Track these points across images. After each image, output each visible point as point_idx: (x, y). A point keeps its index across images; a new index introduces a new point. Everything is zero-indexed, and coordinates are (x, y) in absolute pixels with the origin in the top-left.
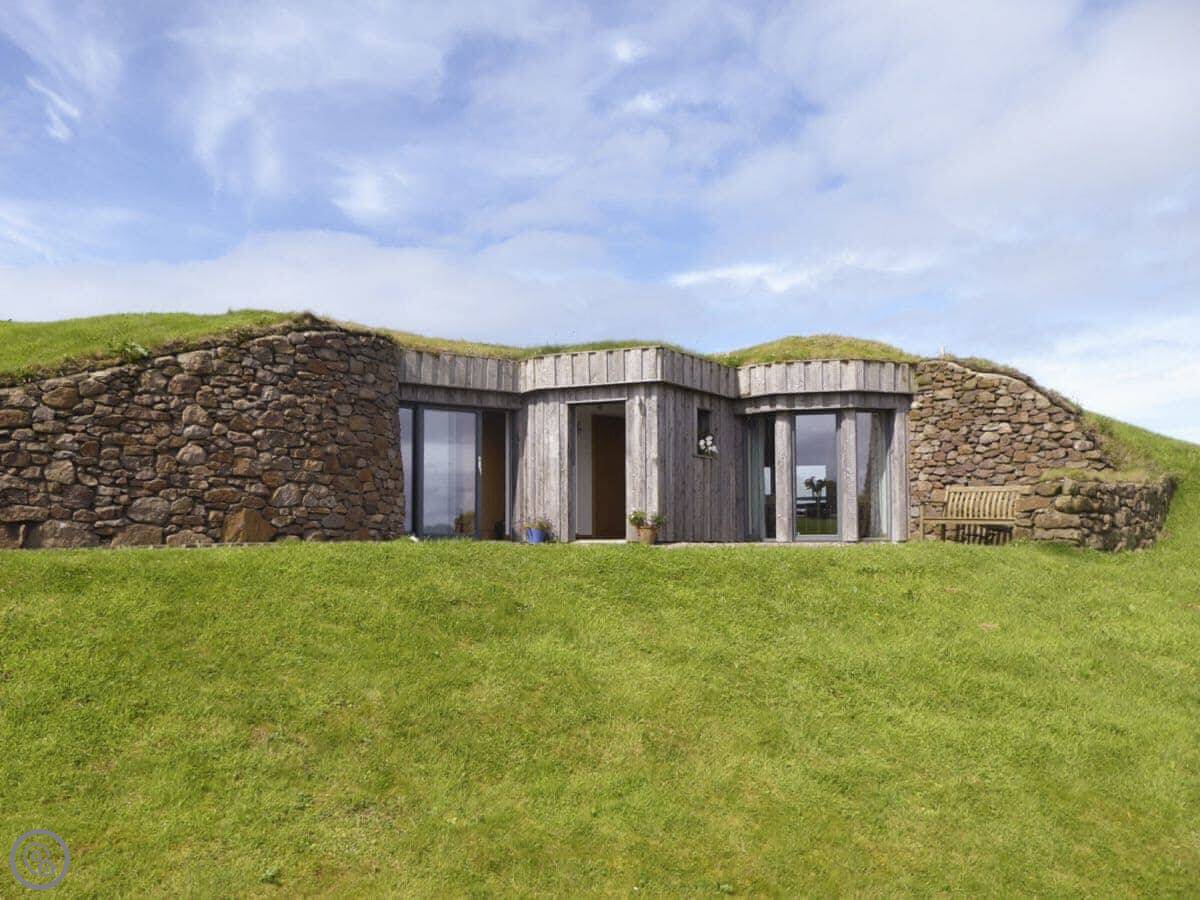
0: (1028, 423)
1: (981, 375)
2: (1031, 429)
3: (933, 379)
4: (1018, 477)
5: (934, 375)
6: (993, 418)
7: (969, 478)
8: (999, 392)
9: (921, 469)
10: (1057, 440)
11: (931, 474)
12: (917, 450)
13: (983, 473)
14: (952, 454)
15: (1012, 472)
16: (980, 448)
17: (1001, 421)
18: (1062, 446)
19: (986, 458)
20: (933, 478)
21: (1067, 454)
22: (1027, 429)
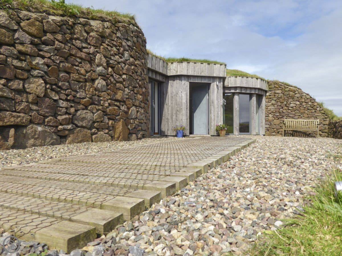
0: (304, 102)
1: (289, 87)
2: (305, 104)
3: (275, 87)
4: (302, 117)
5: (276, 86)
6: (294, 100)
7: (287, 117)
8: (296, 92)
9: (270, 113)
10: (312, 107)
11: (274, 115)
12: (269, 108)
13: (291, 115)
14: (281, 110)
15: (300, 115)
16: (290, 108)
17: (296, 101)
18: (314, 109)
19: (292, 111)
20: (274, 116)
21: (315, 111)
22: (304, 104)
